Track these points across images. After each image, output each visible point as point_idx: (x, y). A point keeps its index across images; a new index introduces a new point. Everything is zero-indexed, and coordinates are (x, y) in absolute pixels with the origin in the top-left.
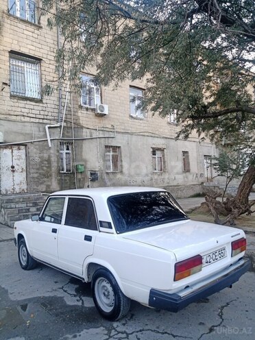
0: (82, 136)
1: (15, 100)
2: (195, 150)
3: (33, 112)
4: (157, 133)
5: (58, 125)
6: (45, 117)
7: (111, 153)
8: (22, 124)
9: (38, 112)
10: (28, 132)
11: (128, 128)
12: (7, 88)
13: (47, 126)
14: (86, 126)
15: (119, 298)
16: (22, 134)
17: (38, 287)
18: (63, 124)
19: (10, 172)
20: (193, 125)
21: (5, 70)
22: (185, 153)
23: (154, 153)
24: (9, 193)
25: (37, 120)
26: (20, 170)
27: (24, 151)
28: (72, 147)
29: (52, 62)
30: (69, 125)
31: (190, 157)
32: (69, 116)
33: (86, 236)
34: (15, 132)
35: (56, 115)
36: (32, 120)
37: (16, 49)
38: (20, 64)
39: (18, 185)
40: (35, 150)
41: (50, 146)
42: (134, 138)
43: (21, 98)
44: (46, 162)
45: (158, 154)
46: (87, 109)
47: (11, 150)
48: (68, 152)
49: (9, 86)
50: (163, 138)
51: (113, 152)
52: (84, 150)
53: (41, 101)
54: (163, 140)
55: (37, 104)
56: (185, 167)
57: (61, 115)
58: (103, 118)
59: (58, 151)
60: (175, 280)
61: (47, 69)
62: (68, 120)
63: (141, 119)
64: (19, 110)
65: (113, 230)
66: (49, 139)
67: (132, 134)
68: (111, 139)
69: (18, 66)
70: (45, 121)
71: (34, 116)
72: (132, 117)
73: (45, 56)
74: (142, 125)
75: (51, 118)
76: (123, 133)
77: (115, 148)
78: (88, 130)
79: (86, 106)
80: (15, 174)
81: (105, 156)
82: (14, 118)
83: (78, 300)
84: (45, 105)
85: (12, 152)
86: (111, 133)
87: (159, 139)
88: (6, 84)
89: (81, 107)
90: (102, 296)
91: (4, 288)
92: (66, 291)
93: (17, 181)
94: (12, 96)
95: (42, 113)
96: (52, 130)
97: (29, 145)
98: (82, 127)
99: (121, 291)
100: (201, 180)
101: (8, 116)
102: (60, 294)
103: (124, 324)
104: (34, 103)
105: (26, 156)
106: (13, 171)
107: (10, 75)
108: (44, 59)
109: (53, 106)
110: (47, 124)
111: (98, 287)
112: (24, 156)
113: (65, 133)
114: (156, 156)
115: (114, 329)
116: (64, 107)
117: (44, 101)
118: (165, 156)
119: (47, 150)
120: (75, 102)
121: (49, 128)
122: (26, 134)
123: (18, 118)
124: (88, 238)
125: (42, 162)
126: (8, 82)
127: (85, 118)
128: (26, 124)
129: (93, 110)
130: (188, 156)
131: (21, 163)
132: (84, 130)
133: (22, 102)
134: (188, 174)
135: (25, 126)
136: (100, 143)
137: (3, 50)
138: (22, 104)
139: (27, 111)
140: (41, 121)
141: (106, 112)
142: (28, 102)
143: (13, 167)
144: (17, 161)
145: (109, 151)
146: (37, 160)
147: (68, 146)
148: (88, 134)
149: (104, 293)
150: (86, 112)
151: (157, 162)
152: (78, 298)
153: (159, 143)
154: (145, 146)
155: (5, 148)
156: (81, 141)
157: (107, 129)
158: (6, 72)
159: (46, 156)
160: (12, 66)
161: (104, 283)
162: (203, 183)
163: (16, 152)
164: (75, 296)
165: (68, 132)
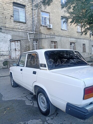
0: (42, 37)
1: (16, 23)
2: (88, 43)
3: (23, 27)
4: (72, 36)
5: (32, 33)
6: (27, 30)
7: (53, 44)
8: (19, 32)
9: (24, 28)
10: (21, 35)
11: (60, 34)
12: (12, 18)
13: (28, 33)
14: (43, 33)
15: (49, 105)
16: (18, 36)
17: (15, 95)
18: (34, 32)
19: (14, 51)
20: (89, 28)
21: (11, 11)
22: (84, 44)
23: (71, 44)
24: (14, 59)
25: (24, 31)
26: (18, 50)
27: (20, 43)
28: (38, 42)
29: (30, 7)
30: (37, 33)
31: (86, 46)
32: (36, 29)
33: (33, 71)
34: (16, 36)
35: (32, 29)
36: (22, 31)
37: (16, 1)
38: (17, 8)
39: (17, 56)
40: (23, 43)
41: (29, 41)
42: (63, 38)
43: (18, 22)
44: (28, 47)
45: (73, 45)
46: (44, 26)
47: (14, 43)
48: (36, 43)
49: (13, 17)
50: (75, 38)
51: (54, 44)
52: (42, 43)
53: (25, 23)
54: (75, 39)
55: (24, 24)
56: (83, 50)
57: (33, 29)
58: (50, 30)
59: (32, 43)
60: (84, 99)
61: (28, 10)
62: (36, 31)
63: (66, 30)
64: (17, 27)
65: (47, 68)
66: (29, 38)
67: (62, 36)
68: (53, 38)
69: (16, 9)
70: (27, 31)
71: (23, 29)
72: (62, 29)
73: (27, 4)
74: (66, 33)
75: (29, 30)
76: (58, 36)
77: (55, 42)
78: (44, 35)
79: (43, 25)
80: (16, 52)
81: (51, 45)
82: (15, 30)
83: (31, 103)
84: (27, 25)
85: (15, 43)
86: (53, 36)
87: (73, 39)
88: (12, 16)
89: (41, 25)
90: (41, 103)
91: (2, 94)
92: (27, 98)
93: (17, 55)
94: (14, 21)
95: (26, 28)
96: (30, 35)
97: (21, 41)
98: (42, 34)
99: (50, 102)
100: (90, 56)
101: (13, 29)
102: (24, 99)
103: (52, 119)
104: (23, 24)
105: (20, 45)
106: (16, 51)
107: (13, 12)
108: (26, 6)
109: (30, 25)
110: (28, 32)
111: (40, 98)
112: (19, 45)
113: (35, 36)
114: (72, 46)
115: (46, 121)
116: (34, 25)
117: (27, 23)
118: (76, 46)
119: (28, 43)
120: (39, 24)
121: (29, 34)
122: (20, 36)
123: (17, 30)
124: (34, 73)
125: (26, 47)
126: (13, 15)
127: (43, 30)
128: (20, 32)
129: (46, 27)
130: (85, 46)
131: (18, 48)
132: (43, 35)
133: (18, 23)
134: (85, 53)
135: (19, 33)
136: (49, 40)
137: (11, 2)
138: (18, 24)
139: (20, 27)
140: (26, 31)
141: (51, 27)
142: (21, 24)
143: (15, 49)
144: (17, 47)
145: (53, 43)
146: (25, 46)
147: (36, 41)
148: (44, 36)
149: (42, 101)
150: (43, 27)
151: (72, 48)
152: (32, 102)
153: (73, 40)
154: (67, 42)
155: (13, 42)
156: (41, 39)
157: (52, 35)
158: (12, 11)
159: (28, 45)
160: (14, 9)
161: (42, 96)
162: (91, 57)
163: (16, 43)
164: (31, 100)
165: (36, 36)
